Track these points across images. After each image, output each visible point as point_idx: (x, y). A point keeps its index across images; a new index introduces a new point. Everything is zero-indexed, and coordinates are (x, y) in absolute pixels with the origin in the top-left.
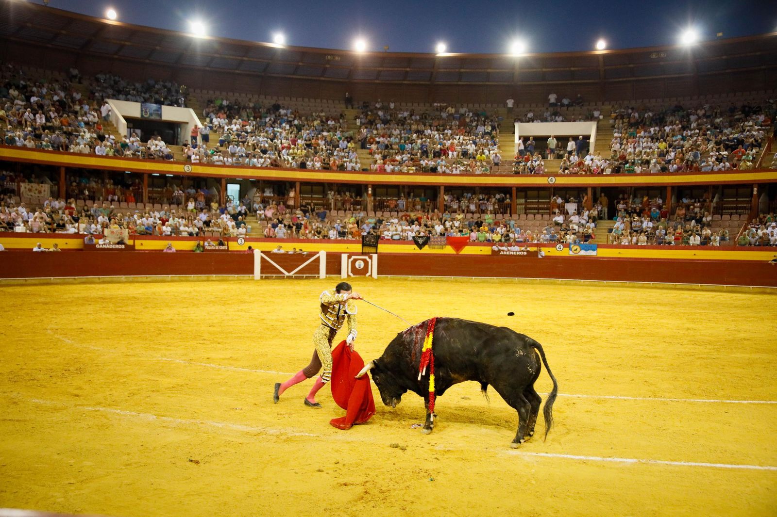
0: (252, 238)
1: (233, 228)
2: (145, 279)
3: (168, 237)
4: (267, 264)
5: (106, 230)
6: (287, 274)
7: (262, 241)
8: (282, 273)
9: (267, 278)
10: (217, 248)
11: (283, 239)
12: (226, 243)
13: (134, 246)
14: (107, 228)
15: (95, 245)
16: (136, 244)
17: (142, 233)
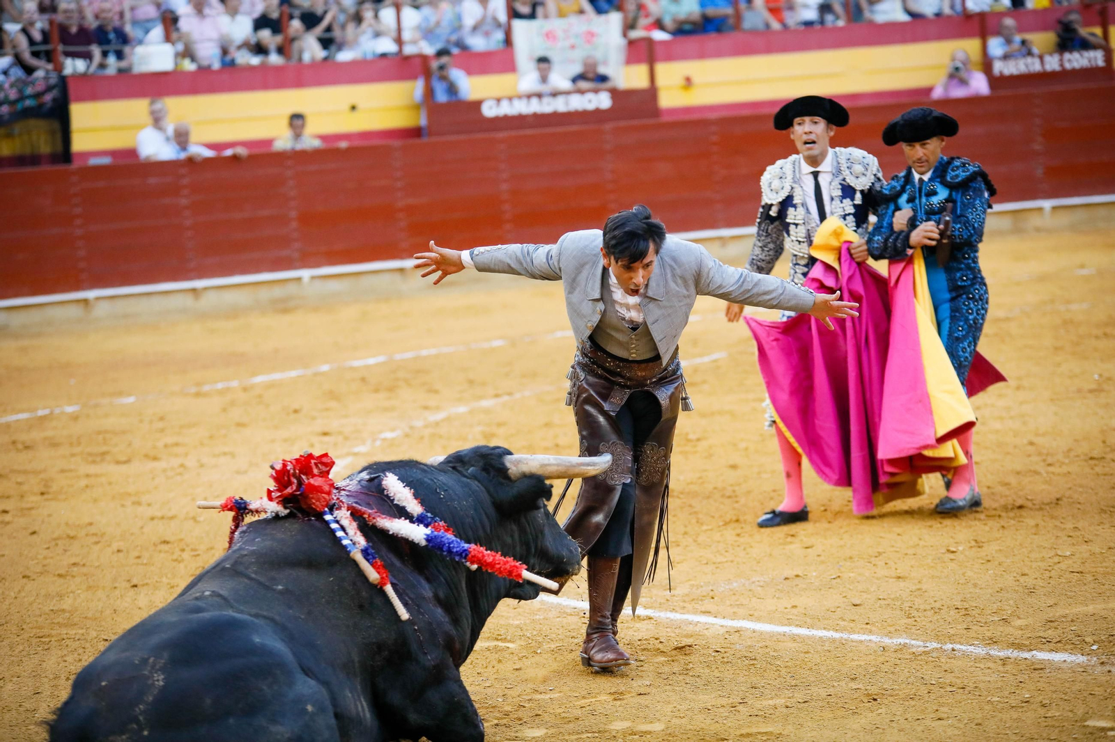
3: (811, 36)
5: (520, 28)
10: (1052, 63)
12: (1098, 31)
13: (652, 92)
16: (661, 81)
17: (687, 27)
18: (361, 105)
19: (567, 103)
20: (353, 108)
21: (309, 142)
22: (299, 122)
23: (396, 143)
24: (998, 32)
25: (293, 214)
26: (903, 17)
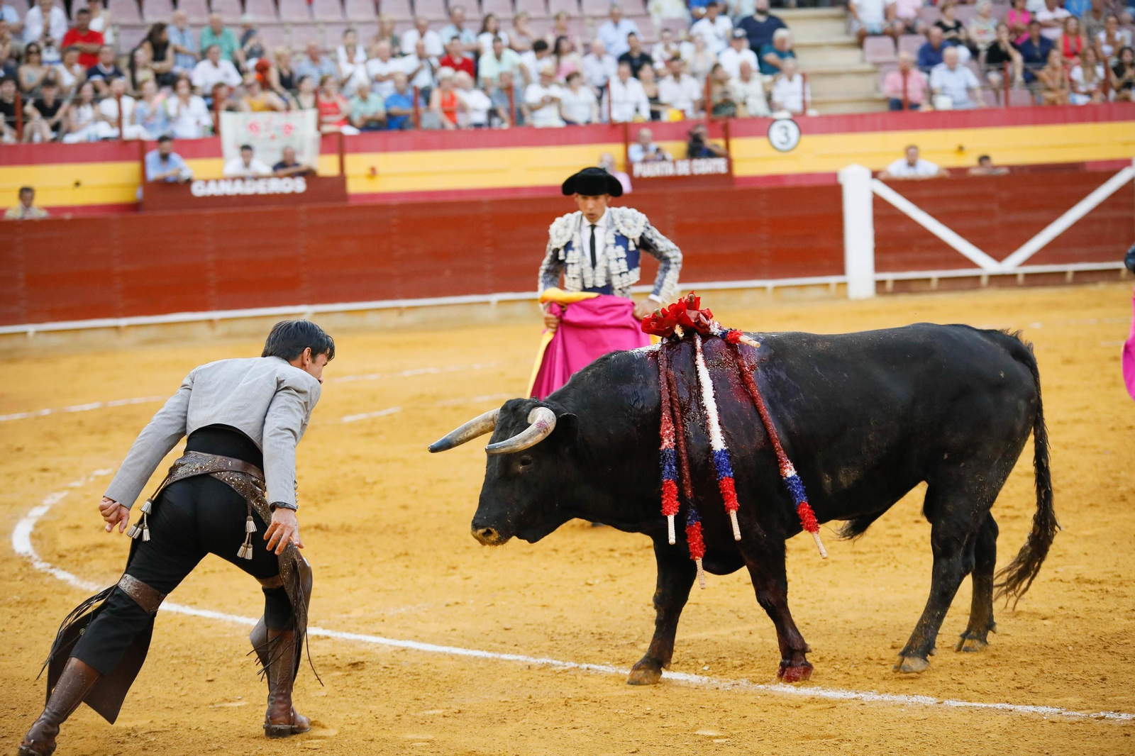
0: (829, 118)
1: (745, 75)
2: (392, 320)
3: (480, 136)
4: (902, 228)
5: (226, 119)
6: (988, 265)
7: (873, 128)
8: (970, 264)
9: (902, 287)
10: (684, 168)
11: (967, 112)
12: (721, 143)
13: (341, 180)
14: (231, 109)
15: (189, 182)
16: (349, 170)
17: (373, 124)
18: (84, 182)
19: (266, 186)
20: (77, 184)
21: (37, 213)
22: (28, 195)
23: (115, 216)
24: (637, 140)
25: (21, 275)
26: (560, 124)
